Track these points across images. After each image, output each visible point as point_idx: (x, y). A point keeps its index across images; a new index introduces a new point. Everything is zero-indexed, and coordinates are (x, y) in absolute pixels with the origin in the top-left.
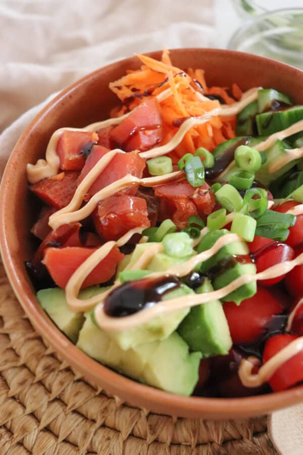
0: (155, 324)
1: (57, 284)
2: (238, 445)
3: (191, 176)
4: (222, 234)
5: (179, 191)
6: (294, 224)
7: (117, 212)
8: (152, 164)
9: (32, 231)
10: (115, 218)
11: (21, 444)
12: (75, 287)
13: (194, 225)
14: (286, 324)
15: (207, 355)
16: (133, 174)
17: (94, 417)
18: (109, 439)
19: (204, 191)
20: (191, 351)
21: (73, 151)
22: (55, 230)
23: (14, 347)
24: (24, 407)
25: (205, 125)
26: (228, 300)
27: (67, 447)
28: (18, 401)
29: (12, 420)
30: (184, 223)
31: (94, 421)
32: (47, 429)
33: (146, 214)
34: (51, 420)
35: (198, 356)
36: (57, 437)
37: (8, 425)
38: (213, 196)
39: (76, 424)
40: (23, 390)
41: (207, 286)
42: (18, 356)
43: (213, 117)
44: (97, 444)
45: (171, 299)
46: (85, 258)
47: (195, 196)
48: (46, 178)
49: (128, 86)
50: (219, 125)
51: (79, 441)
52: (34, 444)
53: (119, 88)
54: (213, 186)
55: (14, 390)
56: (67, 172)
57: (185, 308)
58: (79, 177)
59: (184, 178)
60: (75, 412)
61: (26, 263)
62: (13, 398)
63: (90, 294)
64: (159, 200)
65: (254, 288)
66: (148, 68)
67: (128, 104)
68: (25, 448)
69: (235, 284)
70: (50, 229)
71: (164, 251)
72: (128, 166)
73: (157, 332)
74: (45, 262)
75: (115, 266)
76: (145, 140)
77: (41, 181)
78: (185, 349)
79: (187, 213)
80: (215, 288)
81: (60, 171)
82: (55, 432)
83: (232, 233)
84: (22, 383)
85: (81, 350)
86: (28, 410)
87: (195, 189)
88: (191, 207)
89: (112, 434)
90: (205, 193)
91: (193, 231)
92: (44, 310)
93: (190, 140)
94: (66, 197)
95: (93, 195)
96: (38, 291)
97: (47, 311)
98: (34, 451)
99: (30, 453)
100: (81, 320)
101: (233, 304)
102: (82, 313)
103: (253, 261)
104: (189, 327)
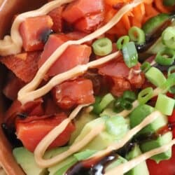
3: (127, 57)
4: (148, 113)
5: (116, 72)
8: (96, 46)
9: (4, 92)
12: (41, 153)
13: (127, 99)
19: (137, 72)
21: (33, 37)
22: (23, 105)
25: (139, 6)
33: (92, 92)
41: (136, 151)
47: (129, 78)
48: (13, 55)
50: (150, 1)
54: (144, 64)
56: (29, 53)
59: (121, 58)
65: (169, 154)
71: (107, 130)
72: (78, 58)
76: (90, 22)
77: (9, 56)
80: (143, 151)
81: (23, 50)
83: (158, 109)
87: (129, 69)
88: (126, 84)
90: (138, 75)
91: (127, 104)
92: (19, 166)
93: (127, 20)
94: (30, 75)
95: (52, 77)
96: (13, 148)
97: (22, 166)
100: (46, 173)
101: (154, 162)
102: (47, 169)
103: (170, 129)
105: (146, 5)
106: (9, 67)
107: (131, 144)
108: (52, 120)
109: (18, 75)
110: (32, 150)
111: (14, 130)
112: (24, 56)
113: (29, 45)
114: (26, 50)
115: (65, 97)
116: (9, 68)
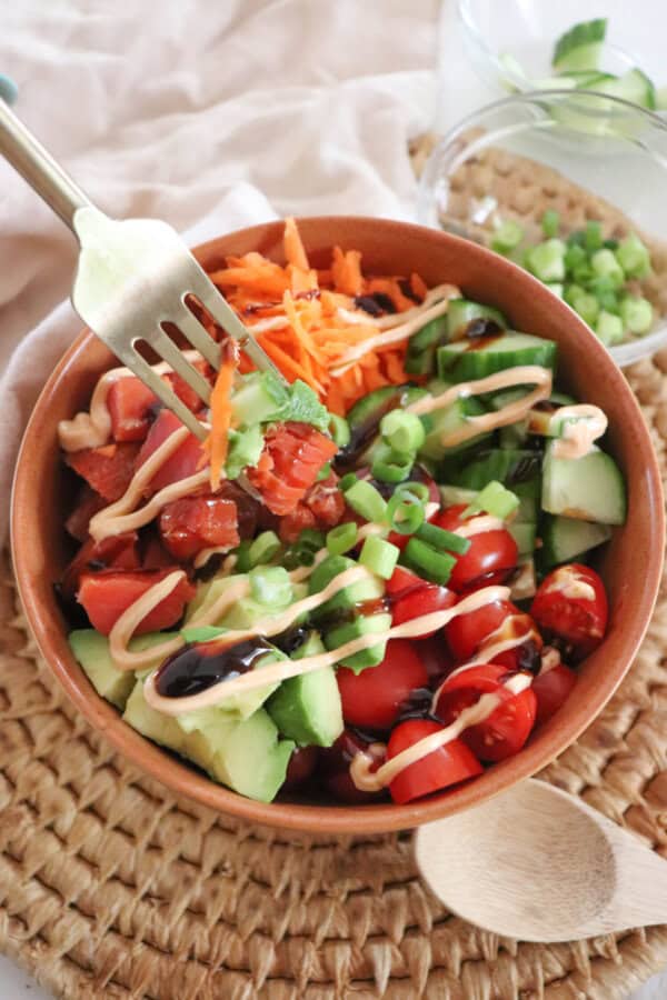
1: (95, 626)
4: (342, 569)
7: (188, 529)
10: (184, 538)
11: (50, 828)
12: (123, 637)
13: (307, 545)
14: (430, 705)
15: (304, 745)
17: (161, 796)
18: (180, 830)
19: (328, 490)
20: (281, 738)
21: (131, 414)
22: (97, 543)
23: (43, 680)
24: (56, 773)
25: (351, 371)
26: (345, 665)
27: (119, 838)
28: (47, 764)
29: (38, 794)
30: (295, 535)
31: (160, 802)
32: (92, 810)
33: (236, 525)
34: (95, 797)
35: (290, 746)
36: (103, 821)
37: (33, 800)
38: (340, 498)
39: (134, 804)
40: (57, 747)
41: (313, 645)
42: (48, 694)
43: (365, 356)
44: (164, 836)
47: (311, 501)
48: (88, 450)
50: (373, 362)
51: (136, 831)
52: (71, 830)
54: (345, 478)
55: (42, 747)
56: (121, 445)
57: (272, 683)
58: (138, 458)
60: (135, 786)
62: (41, 760)
63: (144, 644)
65: (379, 654)
68: (57, 835)
69: (353, 647)
70: (90, 537)
71: (253, 594)
73: (234, 712)
74: (79, 601)
75: (183, 606)
77: (81, 451)
78: (271, 734)
79: (300, 524)
80: (328, 648)
81: (110, 439)
82: (103, 814)
83: (363, 563)
84: (54, 738)
85: (128, 725)
86: (63, 779)
88: (306, 516)
89: (186, 823)
90: (328, 496)
91: (303, 554)
92: (79, 665)
94: (117, 487)
95: (158, 491)
96: (71, 631)
97: (84, 664)
98: (70, 841)
99: (63, 841)
100: (130, 681)
101: (350, 672)
102: (133, 672)
103: (386, 609)
104: (281, 705)
105: (364, 369)
106: (79, 470)
107: (301, 631)
108: (154, 575)
109: (94, 485)
110: (105, 632)
111: (77, 588)
112: (110, 450)
113: (123, 429)
114: (117, 437)
115: (181, 527)
116: (79, 472)
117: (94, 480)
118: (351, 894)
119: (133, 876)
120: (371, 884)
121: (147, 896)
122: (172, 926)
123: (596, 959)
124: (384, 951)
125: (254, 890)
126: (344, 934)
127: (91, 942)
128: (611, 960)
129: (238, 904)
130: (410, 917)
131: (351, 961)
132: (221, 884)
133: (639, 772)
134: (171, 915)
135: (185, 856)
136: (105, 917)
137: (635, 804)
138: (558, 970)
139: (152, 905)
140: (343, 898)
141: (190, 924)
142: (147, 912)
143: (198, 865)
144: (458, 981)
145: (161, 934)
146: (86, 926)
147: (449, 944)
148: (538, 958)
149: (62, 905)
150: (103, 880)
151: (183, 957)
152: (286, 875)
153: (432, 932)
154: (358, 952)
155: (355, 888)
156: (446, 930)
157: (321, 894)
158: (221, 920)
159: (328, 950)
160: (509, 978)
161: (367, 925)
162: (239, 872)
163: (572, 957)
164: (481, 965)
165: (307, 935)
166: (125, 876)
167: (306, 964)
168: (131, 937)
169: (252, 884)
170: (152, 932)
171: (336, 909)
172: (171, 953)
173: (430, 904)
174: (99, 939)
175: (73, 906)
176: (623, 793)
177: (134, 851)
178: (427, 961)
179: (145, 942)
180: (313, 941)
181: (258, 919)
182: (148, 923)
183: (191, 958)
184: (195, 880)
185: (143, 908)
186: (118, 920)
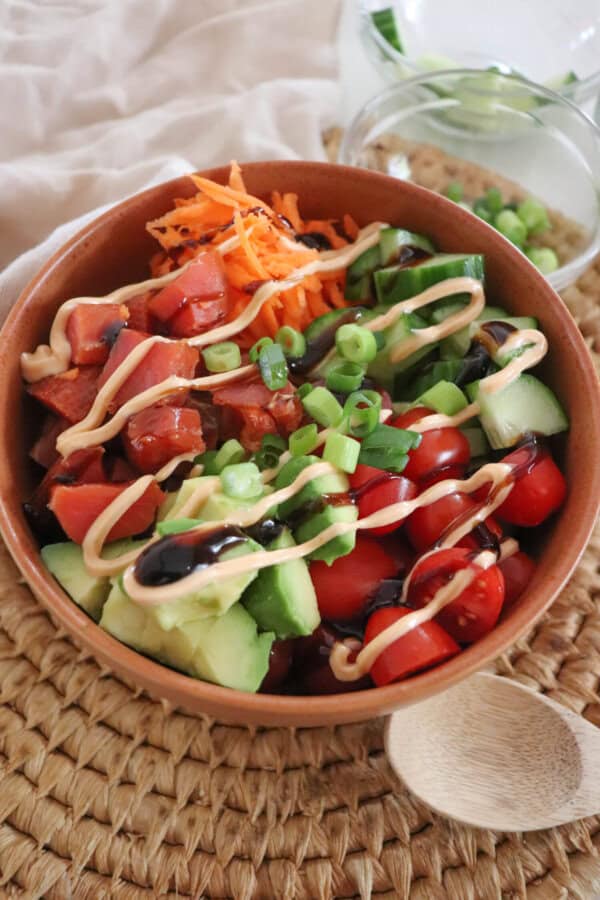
0: (206, 593)
1: (70, 537)
2: (345, 770)
3: (267, 374)
4: (308, 464)
5: (248, 398)
6: (417, 445)
7: (155, 433)
8: (211, 355)
9: (31, 455)
10: (152, 441)
11: (20, 772)
12: (97, 542)
13: (270, 448)
14: (400, 593)
15: (283, 637)
16: (180, 375)
17: (131, 731)
18: (153, 762)
19: (286, 397)
20: (260, 631)
21: (89, 337)
22: (65, 462)
23: (6, 628)
24: (24, 717)
25: (294, 291)
26: (316, 558)
27: (90, 775)
28: (14, 709)
29: (6, 738)
30: (257, 443)
31: (130, 737)
32: (60, 750)
33: (200, 432)
34: (65, 736)
35: (270, 637)
36: (74, 761)
38: (299, 404)
39: (104, 742)
40: (23, 691)
41: (285, 538)
42: (12, 642)
43: (308, 277)
44: (135, 771)
45: (230, 558)
46: (109, 501)
47: (272, 406)
48: (51, 376)
49: (176, 227)
50: (316, 287)
51: (108, 766)
52: (41, 772)
53: (163, 230)
54: (301, 388)
55: (8, 692)
56: (83, 367)
57: (250, 572)
58: (101, 376)
59: (257, 376)
60: (102, 723)
61: (23, 505)
62: (7, 705)
63: (116, 551)
64: (220, 409)
65: (351, 541)
66: (207, 198)
67: (176, 256)
68: (27, 779)
69: (325, 536)
70: (59, 455)
71: (224, 490)
72: (171, 363)
73: (212, 604)
74: (52, 505)
75: (154, 509)
76: (199, 316)
77: (44, 379)
78: (252, 627)
79: (262, 430)
80: (298, 542)
81: (71, 365)
82: (72, 754)
83: (325, 461)
84: (20, 683)
85: (106, 630)
86: (31, 723)
87: (273, 393)
88: (266, 421)
89: (157, 756)
90: (287, 400)
91: (267, 456)
92: (53, 576)
93: (271, 314)
94: (81, 407)
95: (122, 405)
96: (42, 547)
97: (57, 576)
98: (40, 782)
99: (35, 785)
100: (105, 588)
101: (322, 564)
102: (107, 579)
103: (353, 501)
104: (258, 597)
105: (308, 292)
106: (43, 396)
107: (271, 523)
108: (122, 484)
110: (78, 542)
113: (84, 351)
114: (78, 361)
115: (149, 433)
117: (58, 402)
118: (326, 812)
119: (107, 813)
120: (347, 800)
121: (122, 832)
122: (150, 860)
123: (573, 854)
124: (365, 864)
125: (230, 817)
126: (324, 853)
127: (69, 882)
128: (587, 854)
129: (215, 831)
130: (388, 830)
131: (333, 877)
132: (198, 813)
133: (591, 672)
134: (148, 848)
135: (159, 789)
136: (80, 857)
137: (591, 701)
138: (538, 868)
139: (129, 840)
140: (320, 816)
141: (168, 855)
142: (124, 846)
143: (173, 797)
144: (442, 888)
145: (140, 868)
146: (62, 866)
147: (429, 853)
148: (517, 857)
149: (36, 847)
150: (77, 819)
151: (164, 889)
152: (261, 798)
153: (410, 843)
154: (339, 868)
155: (331, 806)
156: (425, 839)
157: (298, 814)
158: (199, 850)
159: (310, 869)
160: (492, 879)
161: (346, 841)
162: (214, 799)
163: (550, 852)
164: (462, 871)
165: (287, 857)
166: (99, 814)
167: (288, 885)
168: (109, 875)
169: (227, 811)
170: (131, 866)
171: (313, 827)
172: (151, 887)
173: (406, 816)
174: (77, 879)
175: (47, 848)
176: (580, 693)
177: (107, 788)
178: (408, 871)
179: (123, 878)
180: (294, 862)
181: (237, 844)
182: (125, 858)
183: (171, 890)
184: (172, 810)
185: (120, 843)
186: (94, 856)
